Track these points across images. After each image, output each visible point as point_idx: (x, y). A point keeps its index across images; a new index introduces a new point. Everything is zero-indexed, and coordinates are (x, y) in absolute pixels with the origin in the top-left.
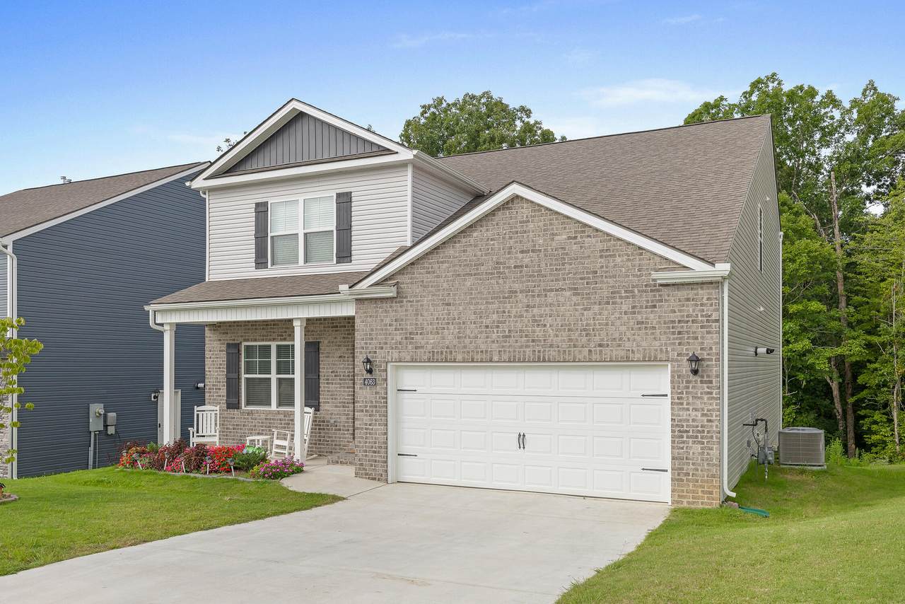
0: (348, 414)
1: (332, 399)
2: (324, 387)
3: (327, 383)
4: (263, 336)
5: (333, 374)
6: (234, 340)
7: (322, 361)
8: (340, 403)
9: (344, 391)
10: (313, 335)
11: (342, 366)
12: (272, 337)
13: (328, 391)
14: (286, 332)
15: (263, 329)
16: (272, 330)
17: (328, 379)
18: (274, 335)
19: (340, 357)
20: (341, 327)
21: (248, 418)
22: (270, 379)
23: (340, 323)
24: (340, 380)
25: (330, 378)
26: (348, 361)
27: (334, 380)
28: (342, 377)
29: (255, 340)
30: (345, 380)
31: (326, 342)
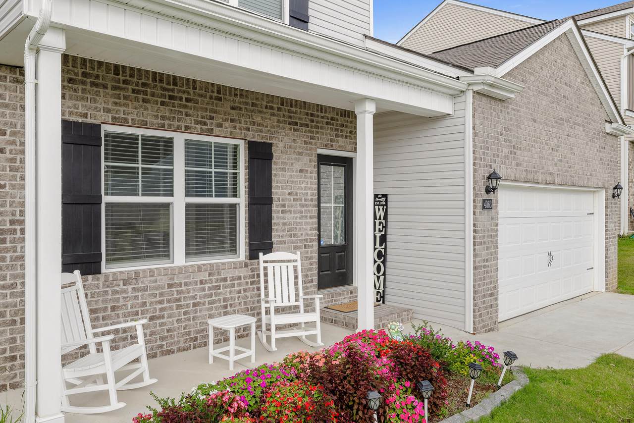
0: (311, 258)
1: (290, 236)
2: (278, 218)
3: (283, 212)
4: (163, 118)
5: (292, 198)
6: (85, 115)
7: (276, 175)
8: (301, 241)
9: (307, 223)
10: (261, 131)
11: (303, 185)
12: (183, 124)
13: (284, 224)
14: (212, 118)
15: (163, 104)
16: (184, 110)
17: (284, 206)
18: (189, 121)
19: (301, 171)
20: (301, 125)
21: (124, 291)
22: (167, 206)
23: (300, 119)
24: (302, 206)
25: (287, 203)
26: (311, 178)
27: (292, 206)
28: (303, 202)
29: (144, 125)
30: (307, 206)
31: (281, 145)
